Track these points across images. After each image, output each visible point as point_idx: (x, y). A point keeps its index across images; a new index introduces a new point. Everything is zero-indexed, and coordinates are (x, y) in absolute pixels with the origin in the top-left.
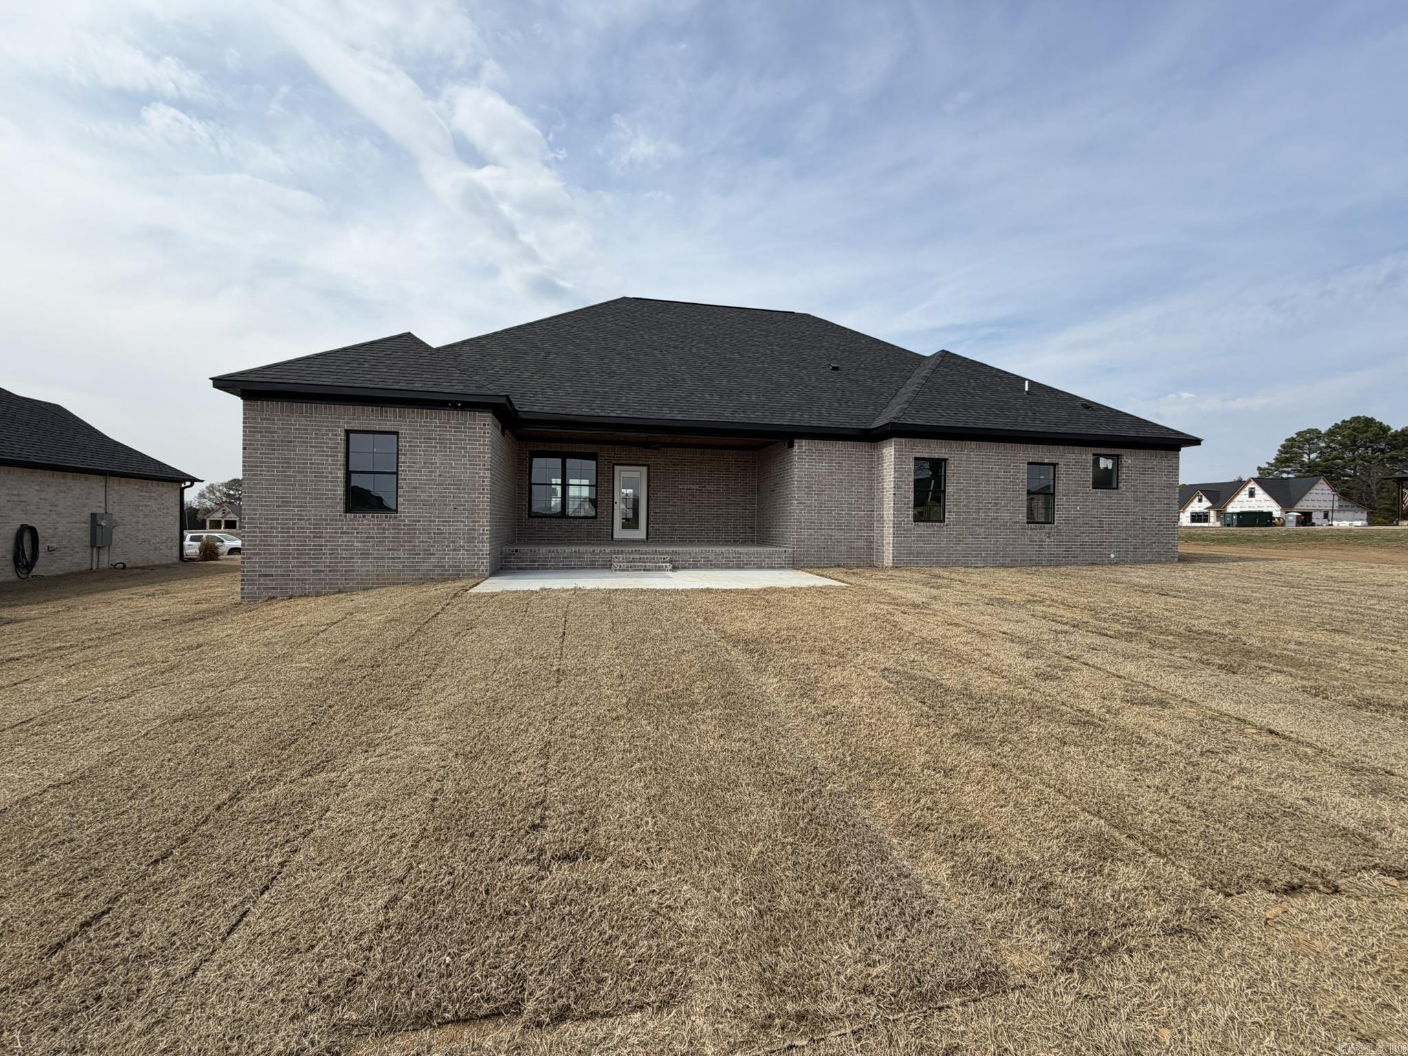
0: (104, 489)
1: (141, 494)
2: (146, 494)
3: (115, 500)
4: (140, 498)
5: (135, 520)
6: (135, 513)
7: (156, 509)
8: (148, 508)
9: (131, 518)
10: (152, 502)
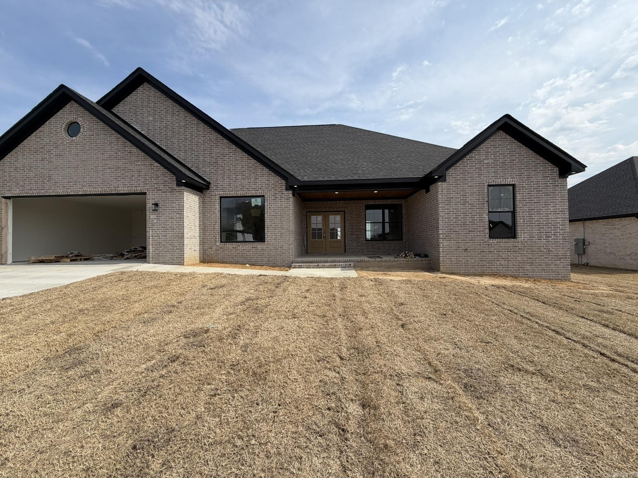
0: (583, 227)
1: (607, 227)
2: (612, 227)
3: (590, 232)
4: (607, 229)
5: (603, 241)
6: (603, 238)
7: (619, 235)
8: (613, 235)
9: (600, 240)
10: (616, 231)
